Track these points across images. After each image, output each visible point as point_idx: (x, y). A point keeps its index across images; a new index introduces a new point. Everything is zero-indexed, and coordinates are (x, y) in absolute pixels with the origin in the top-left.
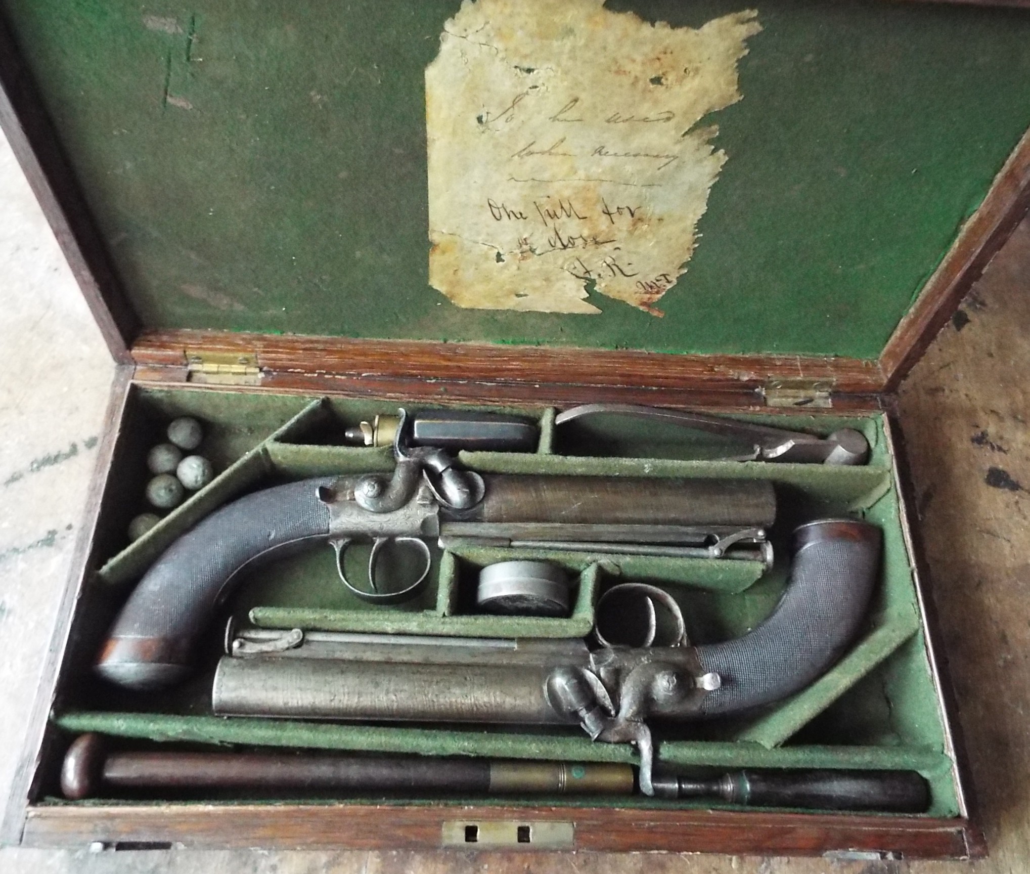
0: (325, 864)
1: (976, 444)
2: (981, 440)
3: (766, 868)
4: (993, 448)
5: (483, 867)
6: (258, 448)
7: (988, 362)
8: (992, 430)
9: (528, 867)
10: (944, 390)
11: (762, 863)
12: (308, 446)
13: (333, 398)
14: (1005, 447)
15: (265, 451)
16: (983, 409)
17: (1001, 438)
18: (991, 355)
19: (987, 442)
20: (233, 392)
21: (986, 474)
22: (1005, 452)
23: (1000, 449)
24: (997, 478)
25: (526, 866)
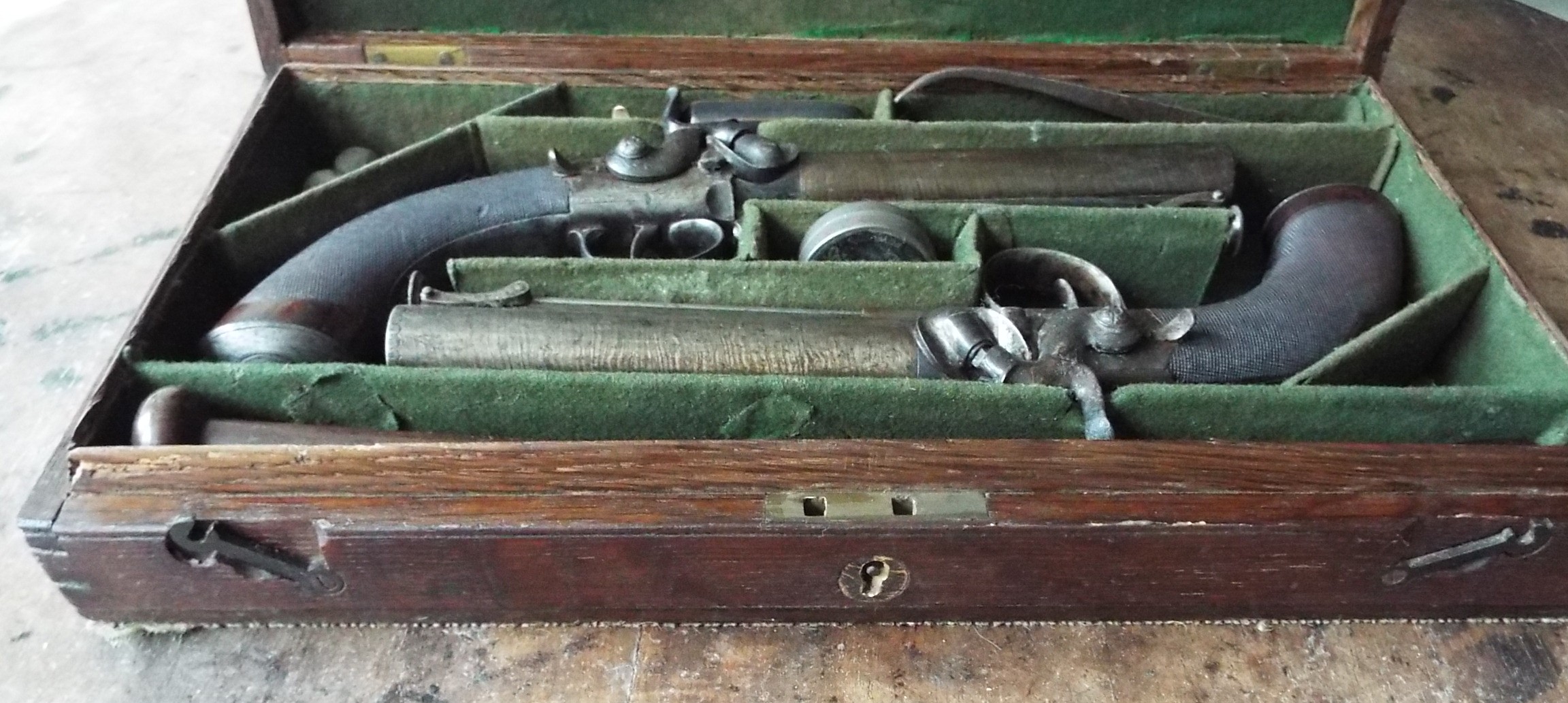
0: (568, 646)
1: (1506, 200)
2: (1513, 195)
3: (1317, 642)
4: (1531, 203)
5: (836, 647)
6: (467, 124)
7: (1495, 132)
8: (1523, 186)
9: (913, 646)
10: (1442, 153)
11: (1308, 636)
12: (537, 118)
13: (573, 82)
14: (1549, 202)
15: (475, 127)
16: (1504, 168)
17: (1540, 193)
18: (1497, 123)
19: (1521, 198)
20: (431, 82)
21: (1530, 226)
22: (1549, 205)
23: (1541, 203)
24: (1544, 229)
25: (909, 644)
